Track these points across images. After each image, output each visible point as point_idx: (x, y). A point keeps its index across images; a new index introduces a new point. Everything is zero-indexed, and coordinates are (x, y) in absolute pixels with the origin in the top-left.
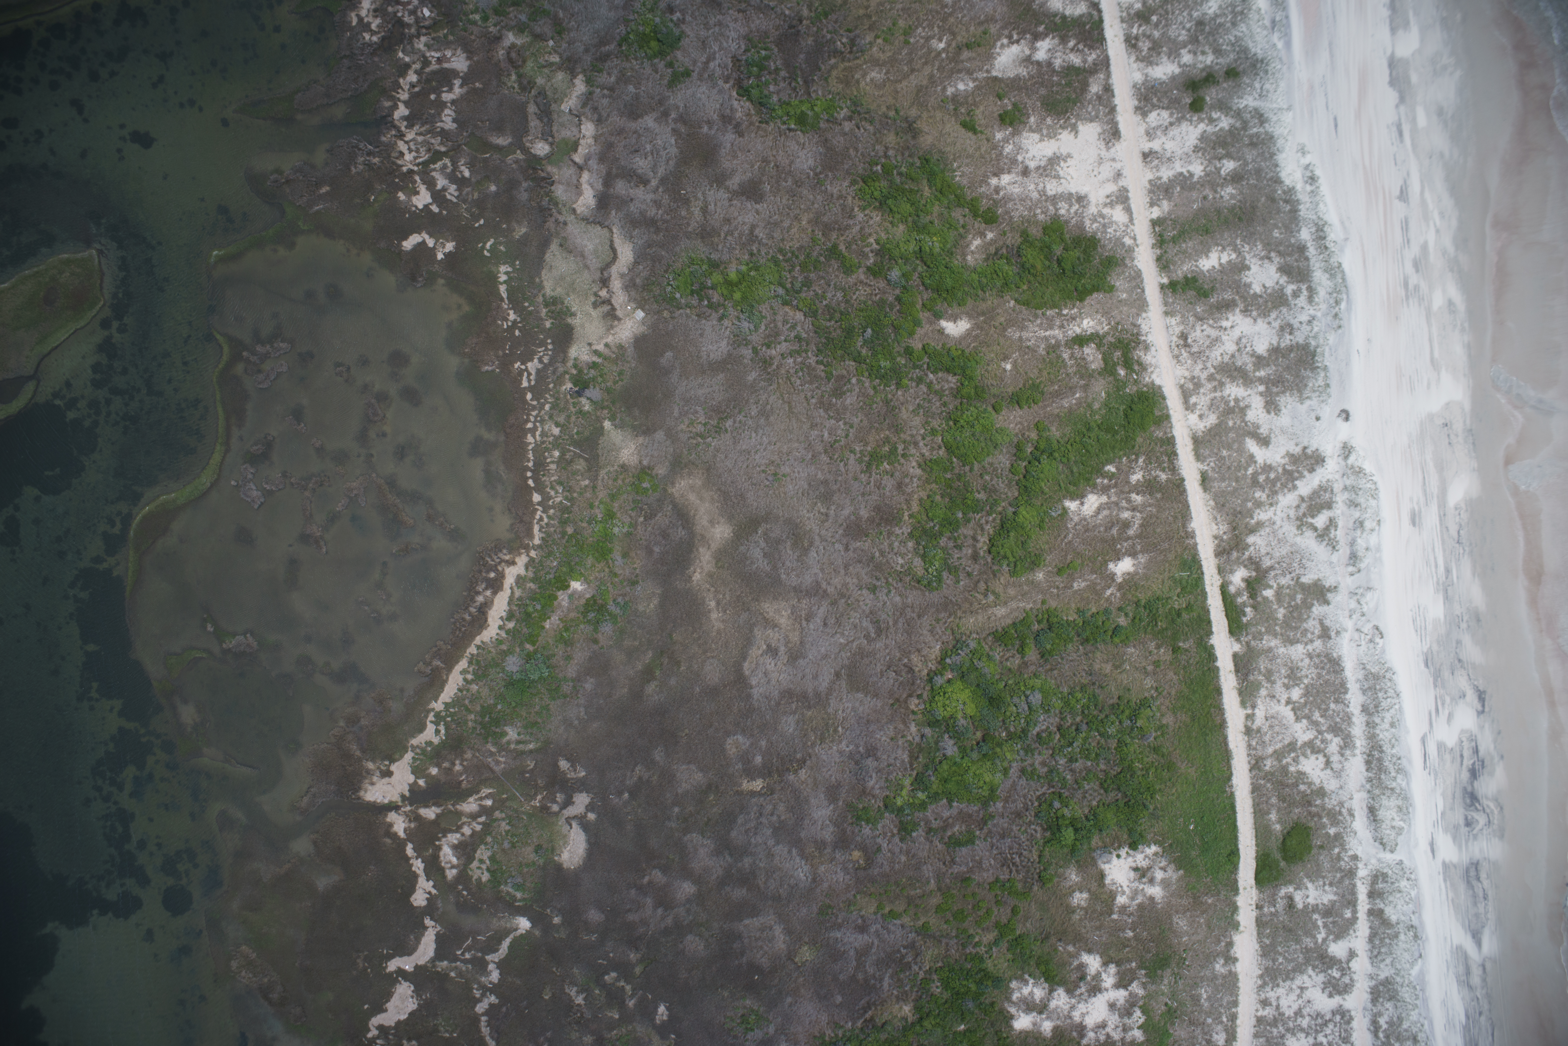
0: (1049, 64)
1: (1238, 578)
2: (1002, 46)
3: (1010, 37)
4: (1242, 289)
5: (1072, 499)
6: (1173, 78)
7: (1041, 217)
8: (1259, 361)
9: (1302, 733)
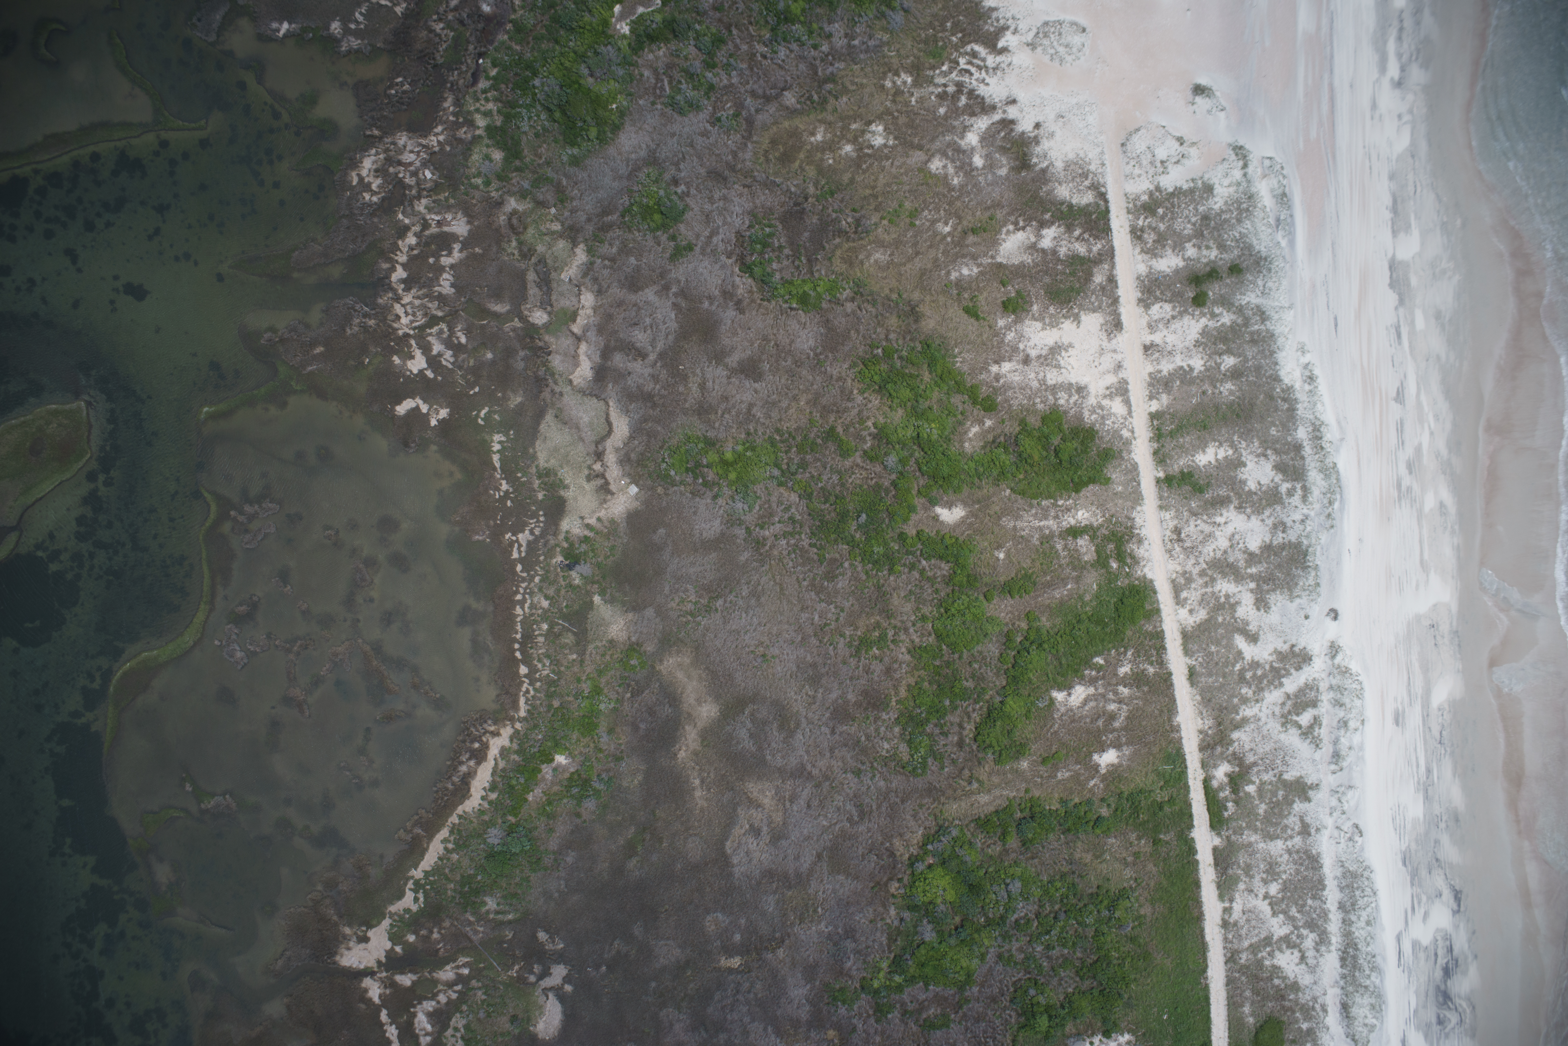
0: (1054, 252)
1: (1221, 772)
2: (1008, 232)
3: (1016, 224)
4: (1236, 485)
5: (1060, 690)
6: (1177, 271)
7: (1040, 407)
8: (1252, 559)
9: (1278, 927)
